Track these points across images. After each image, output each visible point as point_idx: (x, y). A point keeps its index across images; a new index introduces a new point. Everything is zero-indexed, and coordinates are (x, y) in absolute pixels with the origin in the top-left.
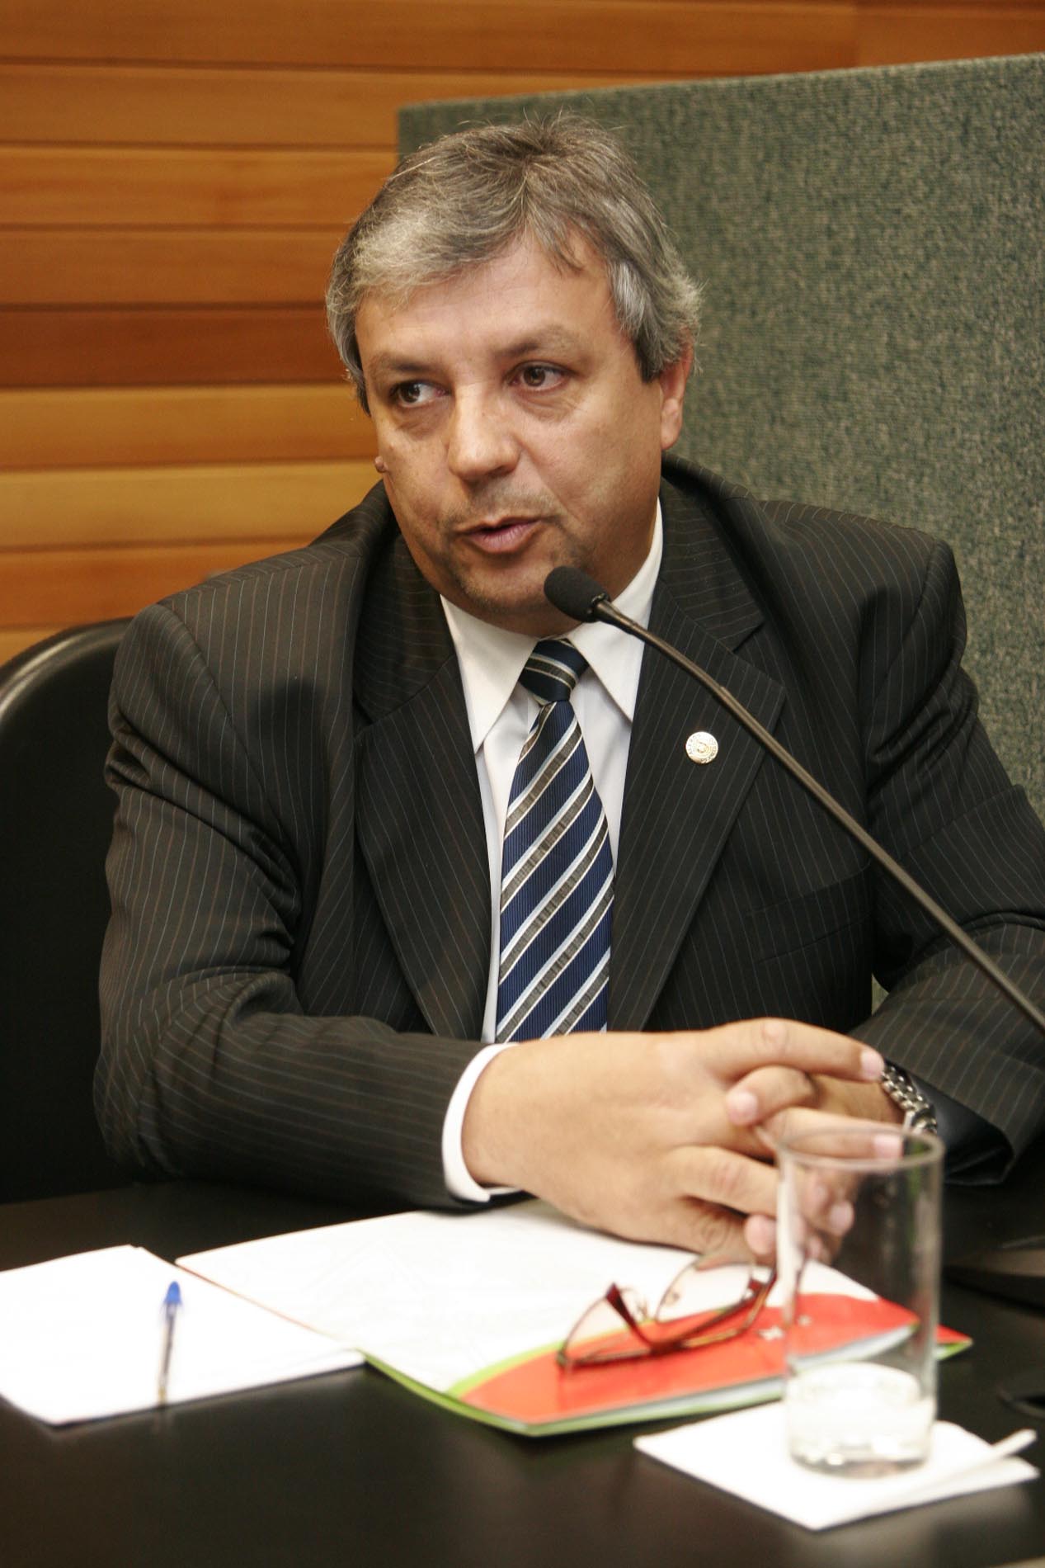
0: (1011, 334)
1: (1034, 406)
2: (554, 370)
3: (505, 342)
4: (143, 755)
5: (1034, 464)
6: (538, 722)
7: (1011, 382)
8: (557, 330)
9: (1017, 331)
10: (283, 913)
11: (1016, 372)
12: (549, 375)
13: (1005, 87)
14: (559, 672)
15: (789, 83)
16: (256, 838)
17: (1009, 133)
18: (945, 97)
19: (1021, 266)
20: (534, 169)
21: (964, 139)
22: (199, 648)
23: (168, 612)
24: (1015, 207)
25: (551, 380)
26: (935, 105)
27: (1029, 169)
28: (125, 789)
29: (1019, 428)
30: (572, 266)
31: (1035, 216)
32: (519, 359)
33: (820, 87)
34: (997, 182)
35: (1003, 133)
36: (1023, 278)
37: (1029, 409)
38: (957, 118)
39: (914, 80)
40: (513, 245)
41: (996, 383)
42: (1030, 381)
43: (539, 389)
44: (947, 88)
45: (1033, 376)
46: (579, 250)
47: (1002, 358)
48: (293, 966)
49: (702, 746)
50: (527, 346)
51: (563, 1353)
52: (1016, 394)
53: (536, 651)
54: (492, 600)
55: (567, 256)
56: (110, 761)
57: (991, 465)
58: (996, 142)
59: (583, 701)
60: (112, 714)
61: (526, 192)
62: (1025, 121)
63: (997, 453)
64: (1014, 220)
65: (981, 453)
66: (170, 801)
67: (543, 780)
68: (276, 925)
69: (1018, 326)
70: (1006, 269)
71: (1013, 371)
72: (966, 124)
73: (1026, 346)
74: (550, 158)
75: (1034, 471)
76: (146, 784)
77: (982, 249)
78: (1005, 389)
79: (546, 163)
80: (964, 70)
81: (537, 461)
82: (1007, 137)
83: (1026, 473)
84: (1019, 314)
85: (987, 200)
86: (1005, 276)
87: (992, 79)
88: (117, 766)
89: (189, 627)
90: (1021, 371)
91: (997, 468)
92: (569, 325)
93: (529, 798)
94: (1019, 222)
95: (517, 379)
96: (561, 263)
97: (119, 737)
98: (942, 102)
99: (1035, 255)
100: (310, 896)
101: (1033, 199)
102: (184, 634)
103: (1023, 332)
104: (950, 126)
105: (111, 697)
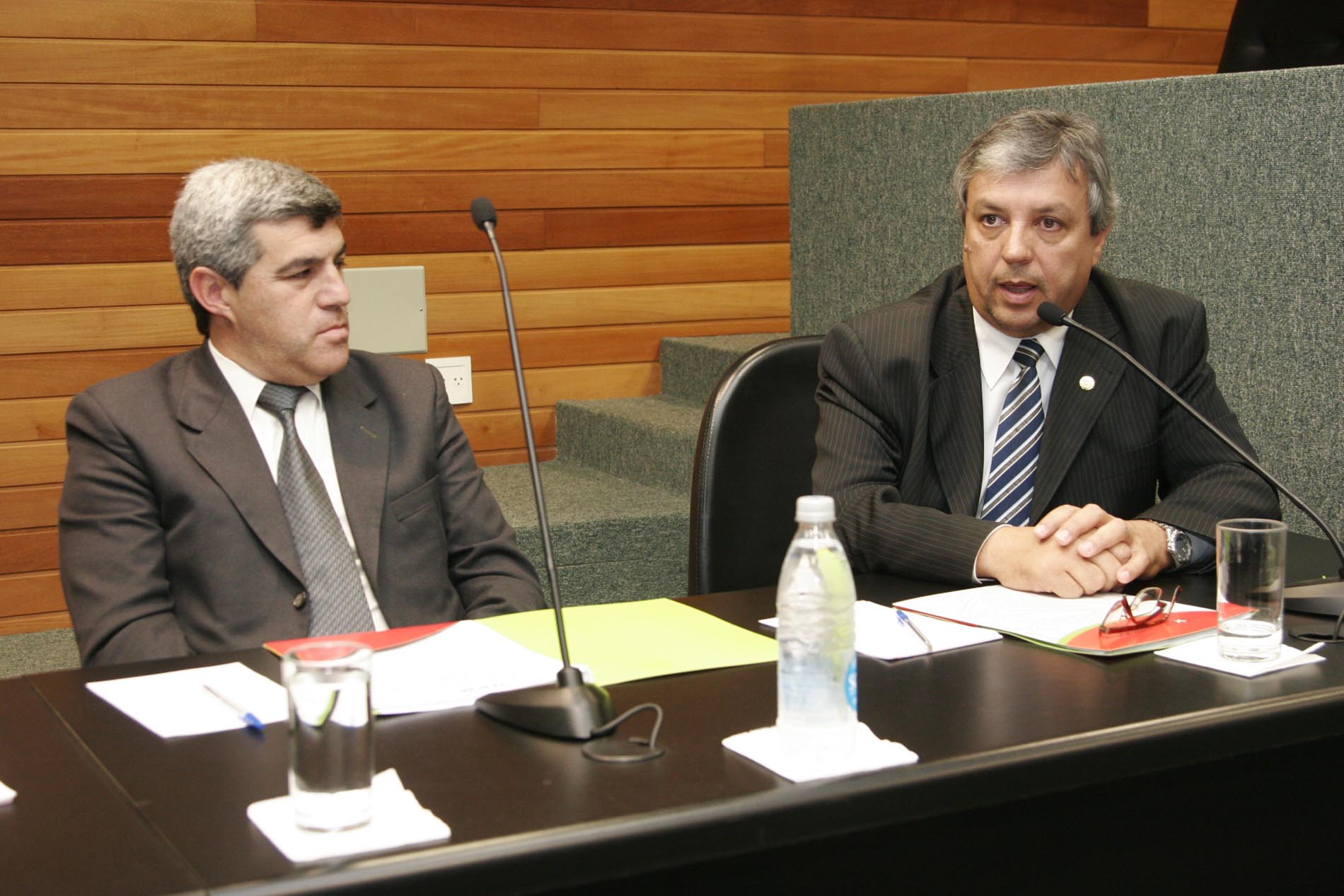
0: (1138, 207)
1: (1151, 240)
2: (1058, 223)
3: (1039, 206)
4: (833, 387)
5: (1151, 267)
6: (1020, 374)
7: (1138, 230)
8: (1062, 205)
9: (1141, 205)
10: (894, 460)
11: (1141, 225)
12: (1055, 224)
13: (1134, 94)
14: (1032, 353)
15: (1015, 93)
16: (883, 427)
17: (1136, 115)
18: (1101, 99)
19: (1143, 176)
20: (1064, 133)
21: (1112, 117)
22: (861, 341)
23: (847, 326)
24: (1140, 149)
25: (1055, 226)
26: (1096, 103)
27: (1147, 131)
28: (825, 403)
29: (1143, 250)
30: (1074, 179)
31: (1150, 153)
32: (1043, 214)
33: (1032, 95)
34: (1130, 138)
35: (1133, 115)
36: (1144, 181)
37: (1148, 242)
38: (1108, 109)
39: (1084, 91)
40: (1051, 165)
41: (1130, 230)
42: (1149, 229)
43: (1049, 229)
44: (1102, 95)
45: (1150, 227)
46: (1078, 172)
47: (1133, 219)
48: (898, 483)
49: (1087, 383)
50: (1048, 209)
51: (1102, 626)
52: (1142, 235)
53: (1022, 343)
54: (1005, 323)
55: (1073, 173)
56: (818, 390)
57: (1128, 268)
58: (1129, 119)
59: (1041, 366)
60: (820, 371)
61: (1061, 143)
62: (1144, 109)
63: (1131, 262)
64: (1139, 154)
65: (1122, 263)
66: (846, 409)
67: (1020, 400)
68: (891, 465)
69: (1142, 203)
70: (1135, 177)
71: (1139, 225)
72: (1113, 111)
73: (1146, 213)
74: (1071, 129)
75: (1151, 270)
76: (835, 400)
77: (1122, 168)
78: (1135, 233)
79: (1069, 131)
80: (1111, 87)
81: (1041, 263)
82: (1135, 117)
83: (1147, 271)
84: (1143, 198)
85: (1124, 145)
86: (1135, 180)
87: (1128, 91)
88: (821, 392)
89: (856, 332)
90: (1144, 224)
91: (1131, 270)
92: (1068, 204)
93: (1013, 408)
94: (1142, 156)
95: (1039, 223)
96: (1070, 176)
97: (823, 380)
98: (1099, 101)
99: (1151, 171)
100: (907, 452)
101: (1150, 145)
102: (855, 335)
103: (1145, 206)
104: (1104, 112)
105: (819, 365)
